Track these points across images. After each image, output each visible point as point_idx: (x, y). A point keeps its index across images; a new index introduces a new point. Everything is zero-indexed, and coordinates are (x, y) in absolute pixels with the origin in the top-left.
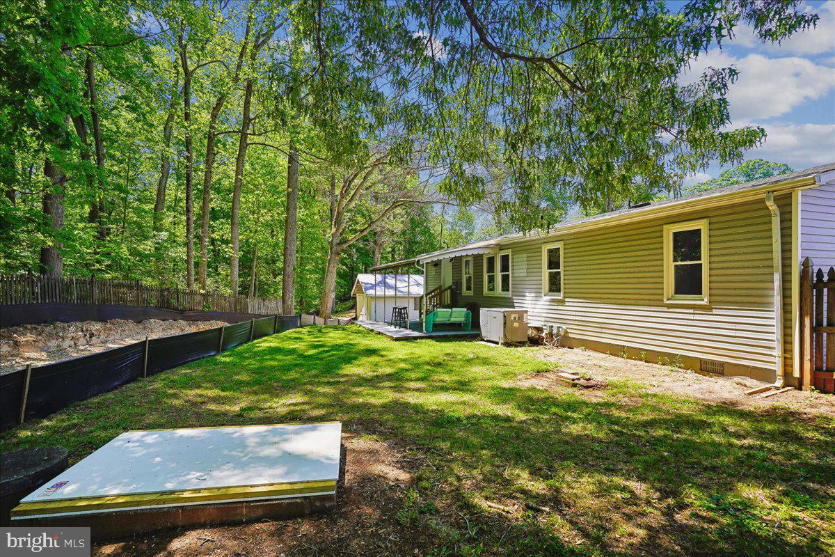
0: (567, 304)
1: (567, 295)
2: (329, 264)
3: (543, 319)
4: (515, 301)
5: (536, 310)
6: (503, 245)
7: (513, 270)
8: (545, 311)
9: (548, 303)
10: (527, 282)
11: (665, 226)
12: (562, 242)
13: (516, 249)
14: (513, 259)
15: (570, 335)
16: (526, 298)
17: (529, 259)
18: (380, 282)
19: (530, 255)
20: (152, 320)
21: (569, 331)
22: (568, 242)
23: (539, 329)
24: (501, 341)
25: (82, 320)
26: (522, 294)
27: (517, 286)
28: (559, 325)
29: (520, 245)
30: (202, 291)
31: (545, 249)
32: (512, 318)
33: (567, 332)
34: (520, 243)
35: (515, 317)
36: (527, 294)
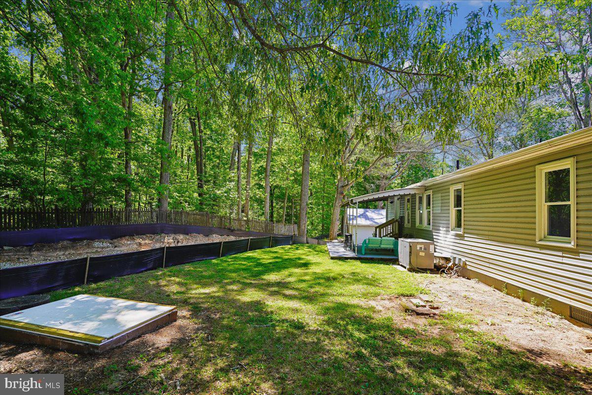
0: (466, 239)
1: (466, 231)
2: (336, 201)
3: (451, 251)
4: (434, 234)
5: (446, 243)
6: (427, 187)
7: (433, 207)
8: (452, 244)
9: (454, 237)
10: (442, 218)
11: (537, 167)
12: (463, 183)
13: (435, 190)
14: (433, 198)
15: (469, 267)
16: (441, 232)
17: (443, 198)
18: (362, 215)
19: (443, 195)
20: (214, 235)
21: (467, 263)
22: (468, 183)
23: (447, 260)
24: (408, 267)
25: (175, 234)
26: (438, 228)
27: (436, 221)
28: (460, 257)
29: (437, 186)
30: (245, 219)
31: (453, 188)
32: (418, 248)
33: (466, 264)
34: (438, 184)
35: (421, 248)
36: (441, 228)
